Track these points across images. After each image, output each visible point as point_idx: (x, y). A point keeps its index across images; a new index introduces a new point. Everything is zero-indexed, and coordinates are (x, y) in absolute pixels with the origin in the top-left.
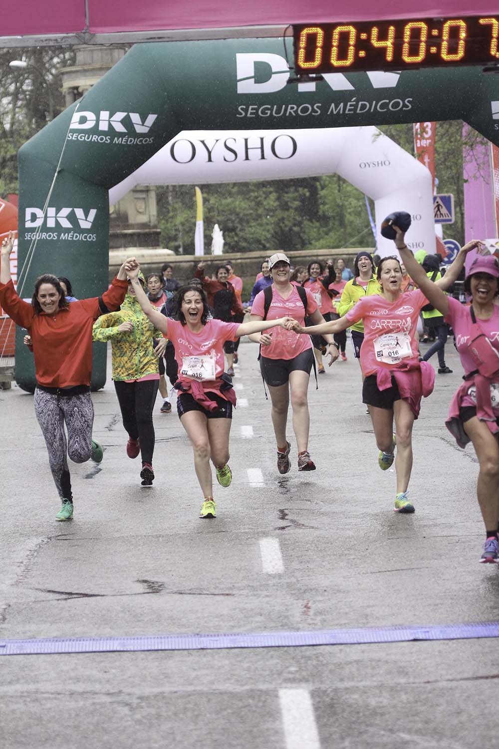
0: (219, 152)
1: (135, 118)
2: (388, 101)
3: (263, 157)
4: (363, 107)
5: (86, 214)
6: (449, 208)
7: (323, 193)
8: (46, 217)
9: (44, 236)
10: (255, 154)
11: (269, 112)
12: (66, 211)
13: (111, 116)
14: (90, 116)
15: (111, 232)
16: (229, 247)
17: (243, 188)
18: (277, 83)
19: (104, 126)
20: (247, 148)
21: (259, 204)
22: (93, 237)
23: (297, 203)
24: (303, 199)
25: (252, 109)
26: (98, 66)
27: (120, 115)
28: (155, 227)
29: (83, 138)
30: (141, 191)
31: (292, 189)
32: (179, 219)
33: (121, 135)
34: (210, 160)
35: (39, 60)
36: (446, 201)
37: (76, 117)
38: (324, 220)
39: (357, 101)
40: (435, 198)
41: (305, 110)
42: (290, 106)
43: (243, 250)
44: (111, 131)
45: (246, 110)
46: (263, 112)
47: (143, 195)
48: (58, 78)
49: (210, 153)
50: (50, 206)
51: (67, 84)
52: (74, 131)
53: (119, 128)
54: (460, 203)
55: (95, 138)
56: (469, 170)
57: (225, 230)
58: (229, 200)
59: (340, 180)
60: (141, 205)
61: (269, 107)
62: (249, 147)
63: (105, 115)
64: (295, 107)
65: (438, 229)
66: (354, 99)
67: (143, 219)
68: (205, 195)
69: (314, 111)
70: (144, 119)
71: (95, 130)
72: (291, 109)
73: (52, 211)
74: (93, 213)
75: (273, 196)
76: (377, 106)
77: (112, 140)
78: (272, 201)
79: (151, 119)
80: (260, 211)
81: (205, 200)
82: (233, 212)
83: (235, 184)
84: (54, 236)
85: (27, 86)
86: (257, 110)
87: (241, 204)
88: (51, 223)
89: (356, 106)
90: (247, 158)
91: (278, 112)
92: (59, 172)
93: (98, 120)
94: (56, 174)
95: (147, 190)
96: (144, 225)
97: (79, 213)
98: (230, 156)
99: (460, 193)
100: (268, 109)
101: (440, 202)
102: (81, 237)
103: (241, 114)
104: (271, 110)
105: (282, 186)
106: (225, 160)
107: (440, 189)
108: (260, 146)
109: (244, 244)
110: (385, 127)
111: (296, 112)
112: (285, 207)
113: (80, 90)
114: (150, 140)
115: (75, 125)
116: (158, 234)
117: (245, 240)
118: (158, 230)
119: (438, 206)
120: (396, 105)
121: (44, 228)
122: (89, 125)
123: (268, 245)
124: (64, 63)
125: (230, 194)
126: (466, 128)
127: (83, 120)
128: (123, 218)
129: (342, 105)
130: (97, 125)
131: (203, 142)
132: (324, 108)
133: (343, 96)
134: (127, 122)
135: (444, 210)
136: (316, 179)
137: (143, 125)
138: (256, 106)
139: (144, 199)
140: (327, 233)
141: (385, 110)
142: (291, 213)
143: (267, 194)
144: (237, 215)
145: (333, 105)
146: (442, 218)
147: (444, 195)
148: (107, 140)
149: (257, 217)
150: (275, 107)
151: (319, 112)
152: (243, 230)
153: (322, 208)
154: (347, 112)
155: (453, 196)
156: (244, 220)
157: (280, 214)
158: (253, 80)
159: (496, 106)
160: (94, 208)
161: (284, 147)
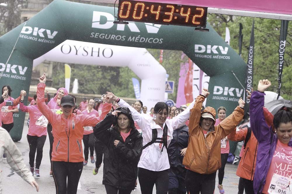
0: (81, 51)
1: (49, 32)
2: (152, 39)
3: (98, 56)
4: (143, 40)
5: (23, 69)
7: (121, 74)
8: (6, 68)
9: (4, 75)
10: (95, 54)
11: (104, 37)
12: (15, 66)
13: (39, 30)
14: (30, 29)
15: (32, 78)
16: (80, 91)
17: (89, 67)
18: (109, 25)
19: (35, 34)
20: (92, 52)
21: (94, 75)
22: (24, 79)
23: (109, 77)
24: (113, 75)
25: (97, 35)
26: (36, 10)
27: (43, 30)
28: (51, 78)
29: (26, 37)
30: (47, 63)
31: (109, 71)
32: (61, 77)
33: (42, 38)
34: (77, 54)
35: (13, 5)
36: (171, 84)
37: (24, 28)
38: (120, 85)
39: (141, 37)
40: (166, 82)
41: (118, 38)
42: (113, 35)
43: (85, 93)
44: (38, 36)
45: (94, 35)
46: (101, 36)
47: (47, 65)
48: (19, 13)
49: (77, 51)
50: (8, 63)
51: (23, 15)
52: (22, 34)
53: (42, 35)
54: (176, 86)
55: (31, 38)
56: (182, 72)
57: (80, 84)
58: (82, 72)
59: (128, 70)
60: (46, 69)
61: (104, 34)
62: (93, 51)
63: (36, 29)
64: (115, 36)
65: (166, 95)
66: (139, 36)
68: (73, 68)
69: (122, 38)
70: (52, 33)
71: (31, 35)
72: (113, 37)
73: (9, 65)
74: (26, 68)
75: (100, 73)
76: (148, 40)
77: (38, 40)
78: (100, 75)
79: (55, 33)
80: (95, 78)
81: (72, 71)
82: (83, 77)
83: (86, 65)
84: (8, 76)
85: (6, 14)
86: (99, 35)
87: (87, 74)
88: (8, 70)
89: (140, 39)
90: (92, 55)
91: (107, 37)
92: (14, 50)
93: (33, 31)
94: (13, 51)
95: (49, 63)
97: (20, 68)
98: (85, 53)
99: (177, 81)
100: (103, 35)
101: (169, 84)
102: (20, 78)
103: (92, 36)
104: (105, 36)
105: (104, 69)
106: (83, 55)
107: (169, 79)
108: (98, 51)
109: (86, 91)
110: (149, 49)
111: (115, 38)
112: (104, 78)
113: (28, 19)
114: (53, 42)
115: (23, 31)
117: (86, 89)
118: (52, 80)
119: (168, 86)
120: (156, 41)
121: (5, 72)
122: (29, 32)
123: (96, 93)
124: (22, 7)
125: (83, 70)
126: (184, 55)
127: (27, 30)
128: (38, 73)
129: (134, 38)
130: (32, 33)
131: (75, 46)
132: (127, 38)
133: (134, 34)
134: (45, 33)
135: (170, 87)
136: (118, 68)
137: (51, 35)
138: (99, 34)
139: (47, 66)
140: (120, 90)
141: (151, 42)
142: (107, 81)
143: (98, 72)
144: (85, 78)
145: (130, 37)
146: (169, 91)
147: (170, 81)
148: (36, 39)
149: (93, 81)
150: (106, 35)
151: (124, 39)
152: (86, 85)
153: (120, 80)
154: (136, 41)
155: (174, 82)
156: (87, 81)
157: (102, 81)
158: (99, 23)
159: (197, 47)
160: (27, 67)
161: (108, 53)
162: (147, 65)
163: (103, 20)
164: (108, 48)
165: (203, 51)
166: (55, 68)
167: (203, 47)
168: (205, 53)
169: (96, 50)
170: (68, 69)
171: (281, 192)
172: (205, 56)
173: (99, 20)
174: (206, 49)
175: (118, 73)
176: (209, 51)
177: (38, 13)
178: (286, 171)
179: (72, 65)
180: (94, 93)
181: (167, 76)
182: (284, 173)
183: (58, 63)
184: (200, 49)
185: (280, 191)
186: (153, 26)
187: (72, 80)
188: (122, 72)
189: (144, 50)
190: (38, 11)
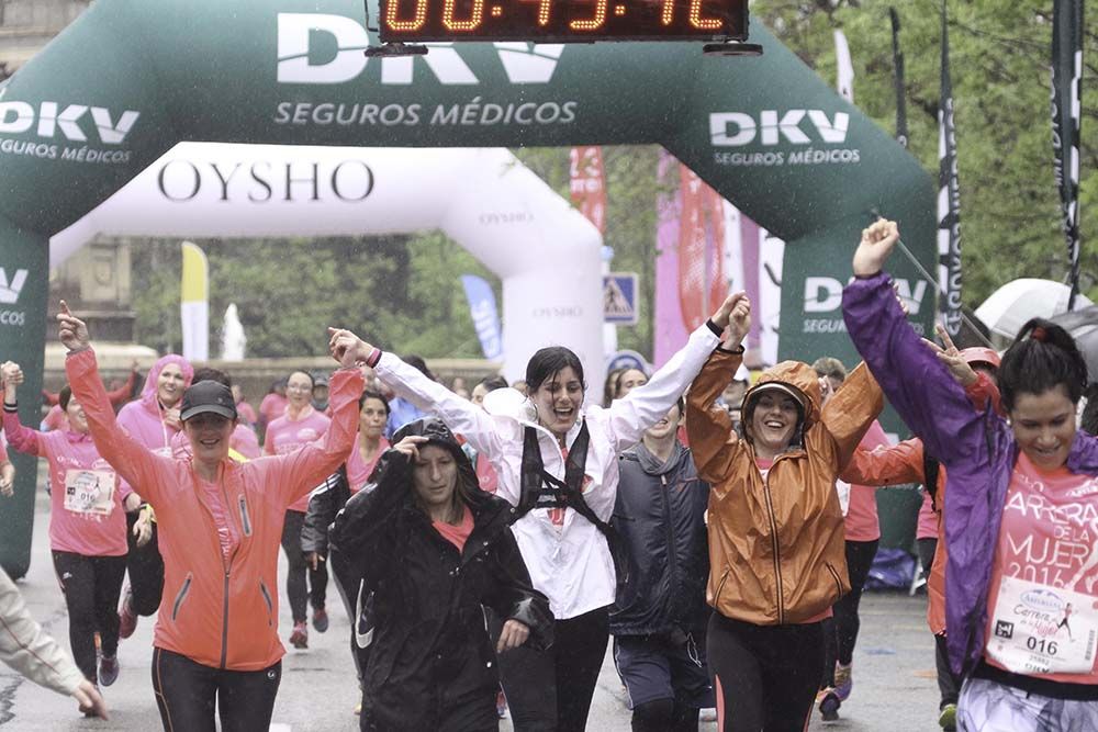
0: (241, 185)
1: (101, 116)
2: (532, 105)
3: (316, 197)
4: (493, 113)
5: (10, 279)
6: (629, 299)
7: (417, 262)
10: (302, 191)
11: (330, 116)
13: (60, 111)
14: (24, 110)
15: (51, 313)
16: (254, 350)
17: (281, 247)
18: (347, 66)
19: (46, 129)
20: (289, 181)
21: (305, 278)
22: (19, 318)
23: (368, 283)
24: (383, 271)
25: (303, 110)
26: (41, 29)
27: (76, 111)
28: (127, 308)
29: (9, 147)
30: (105, 246)
31: (364, 257)
32: (168, 296)
33: (75, 145)
34: (225, 197)
36: (626, 285)
38: (416, 308)
39: (483, 103)
40: (606, 281)
41: (392, 115)
42: (366, 107)
43: (274, 355)
44: (60, 138)
45: (291, 112)
46: (321, 115)
47: (109, 254)
49: (225, 185)
53: (74, 133)
54: (649, 294)
55: (30, 148)
56: (666, 233)
57: (247, 320)
58: (255, 269)
59: (443, 243)
60: (104, 271)
61: (330, 106)
62: (292, 177)
63: (49, 109)
64: (376, 109)
65: (610, 331)
66: (477, 99)
67: (106, 294)
68: (214, 258)
69: (407, 117)
70: (115, 119)
71: (31, 135)
72: (369, 113)
74: (21, 276)
75: (330, 266)
76: (514, 113)
77: (60, 152)
78: (328, 275)
79: (129, 119)
80: (309, 289)
81: (213, 267)
82: (259, 289)
83: (266, 241)
86: (311, 111)
87: (275, 277)
89: (479, 112)
90: (288, 197)
91: (346, 115)
93: (37, 118)
95: (115, 245)
96: (108, 305)
99: (648, 271)
100: (329, 110)
101: (612, 283)
103: (283, 117)
104: (335, 111)
105: (344, 248)
106: (251, 198)
107: (614, 265)
108: (311, 176)
109: (278, 347)
110: (523, 150)
111: (377, 118)
112: (349, 286)
113: (9, 69)
114: (125, 157)
116: (131, 320)
117: (279, 339)
118: (131, 314)
119: (612, 293)
120: (548, 113)
122: (22, 125)
123: (318, 349)
125: (259, 259)
126: (666, 162)
127: (11, 117)
128: (72, 292)
129: (455, 109)
130: (35, 126)
131: (214, 166)
132: (426, 114)
133: (458, 94)
134: (86, 123)
135: (621, 301)
136: (402, 238)
137: (114, 129)
138: (308, 105)
139: (109, 260)
140: (419, 331)
141: (529, 121)
142: (360, 297)
143: (320, 263)
144: (269, 295)
145: (440, 109)
146: (617, 314)
147: (622, 274)
148: (52, 152)
149: (302, 300)
150: (342, 108)
151: (416, 119)
152: (276, 322)
153: (414, 289)
154: (464, 121)
155: (636, 278)
156: (280, 304)
157: (341, 299)
158: (306, 59)
159: (718, 122)
160: (25, 268)
161: (353, 182)
162: (520, 217)
163: (322, 49)
164: (351, 160)
165: (745, 138)
166: (139, 263)
167: (744, 121)
168: (756, 145)
169: (302, 172)
170: (195, 261)
171: (1039, 646)
172: (758, 159)
173: (305, 49)
174: (759, 128)
175: (403, 259)
176: (770, 138)
177: (50, 44)
178: (1049, 563)
179: (212, 246)
180: (312, 354)
181: (607, 252)
182: (1043, 573)
183: (152, 240)
184: (732, 129)
185: (1032, 642)
186: (531, 52)
187: (217, 307)
188: (419, 254)
189: (501, 154)
190: (47, 35)
